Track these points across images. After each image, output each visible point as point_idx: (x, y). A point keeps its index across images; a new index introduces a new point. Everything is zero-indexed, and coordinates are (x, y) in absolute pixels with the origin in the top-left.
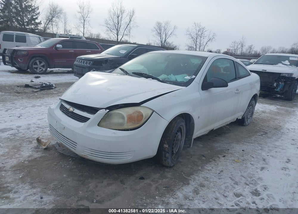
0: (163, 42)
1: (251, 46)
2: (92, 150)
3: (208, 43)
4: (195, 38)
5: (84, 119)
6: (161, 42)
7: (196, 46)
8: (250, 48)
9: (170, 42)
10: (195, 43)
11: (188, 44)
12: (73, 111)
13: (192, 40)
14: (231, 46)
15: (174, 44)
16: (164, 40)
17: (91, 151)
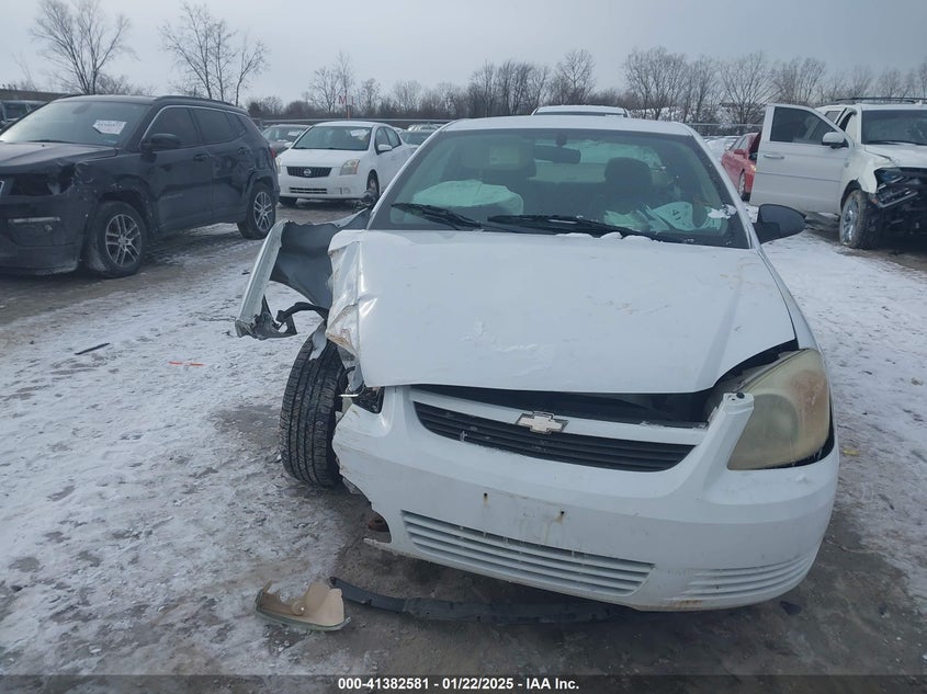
0: (89, 77)
1: (371, 81)
2: (717, 574)
3: (247, 76)
4: (197, 60)
5: (665, 457)
6: (82, 77)
7: (209, 89)
8: (369, 88)
9: (116, 77)
10: (204, 78)
11: (180, 84)
12: (563, 426)
13: (189, 67)
14: (316, 84)
15: (129, 82)
16: (89, 70)
17: (715, 578)
